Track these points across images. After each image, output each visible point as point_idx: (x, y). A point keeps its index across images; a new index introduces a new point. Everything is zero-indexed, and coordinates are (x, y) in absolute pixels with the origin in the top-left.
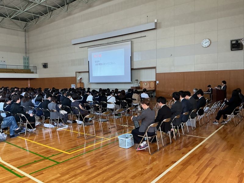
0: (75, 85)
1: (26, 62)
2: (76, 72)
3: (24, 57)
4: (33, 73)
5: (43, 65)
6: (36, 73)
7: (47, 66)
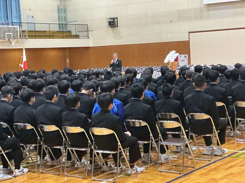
0: (187, 55)
1: (63, 17)
3: (58, 7)
4: (77, 37)
6: (87, 37)
7: (116, 23)
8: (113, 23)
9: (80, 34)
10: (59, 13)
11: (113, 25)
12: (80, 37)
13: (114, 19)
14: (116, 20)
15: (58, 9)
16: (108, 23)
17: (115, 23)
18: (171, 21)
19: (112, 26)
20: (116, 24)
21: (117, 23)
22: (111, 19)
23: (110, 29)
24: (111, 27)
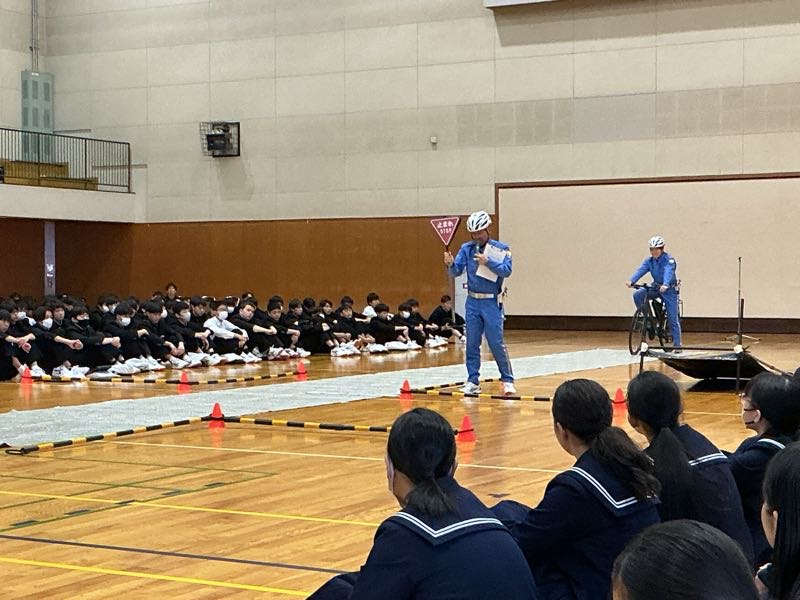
1: (41, 113)
2: (498, 187)
3: (25, 74)
4: (89, 184)
5: (210, 138)
6: (126, 189)
7: (233, 141)
8: (221, 142)
9: (103, 176)
10: (25, 95)
11: (223, 147)
12: (100, 187)
13: (226, 126)
14: (233, 130)
15: (25, 84)
16: (205, 141)
17: (231, 141)
18: (434, 144)
19: (217, 153)
20: (236, 146)
21: (236, 141)
22: (214, 125)
23: (211, 166)
24: (214, 156)
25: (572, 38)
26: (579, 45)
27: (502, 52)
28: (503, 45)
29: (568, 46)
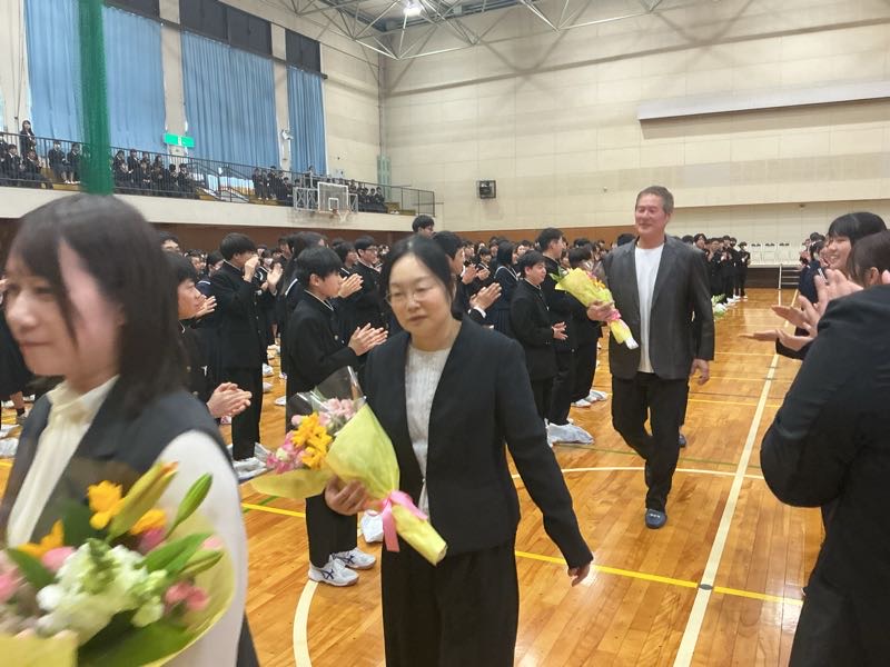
3: (379, 157)
5: (481, 189)
8: (487, 191)
10: (379, 168)
11: (490, 192)
13: (488, 183)
14: (491, 185)
15: (378, 163)
16: (478, 191)
17: (492, 190)
18: (605, 190)
19: (484, 196)
20: (494, 193)
21: (494, 190)
22: (481, 182)
23: (481, 203)
24: (482, 198)
25: (684, 135)
26: (688, 138)
27: (644, 142)
28: (645, 138)
29: (681, 139)
